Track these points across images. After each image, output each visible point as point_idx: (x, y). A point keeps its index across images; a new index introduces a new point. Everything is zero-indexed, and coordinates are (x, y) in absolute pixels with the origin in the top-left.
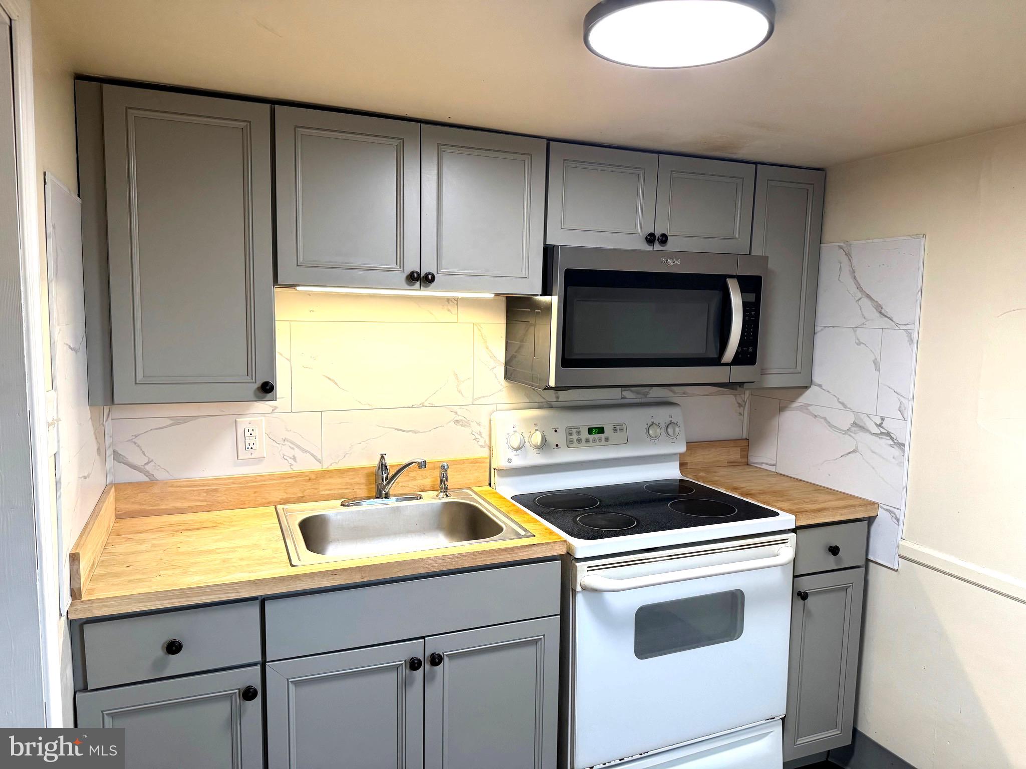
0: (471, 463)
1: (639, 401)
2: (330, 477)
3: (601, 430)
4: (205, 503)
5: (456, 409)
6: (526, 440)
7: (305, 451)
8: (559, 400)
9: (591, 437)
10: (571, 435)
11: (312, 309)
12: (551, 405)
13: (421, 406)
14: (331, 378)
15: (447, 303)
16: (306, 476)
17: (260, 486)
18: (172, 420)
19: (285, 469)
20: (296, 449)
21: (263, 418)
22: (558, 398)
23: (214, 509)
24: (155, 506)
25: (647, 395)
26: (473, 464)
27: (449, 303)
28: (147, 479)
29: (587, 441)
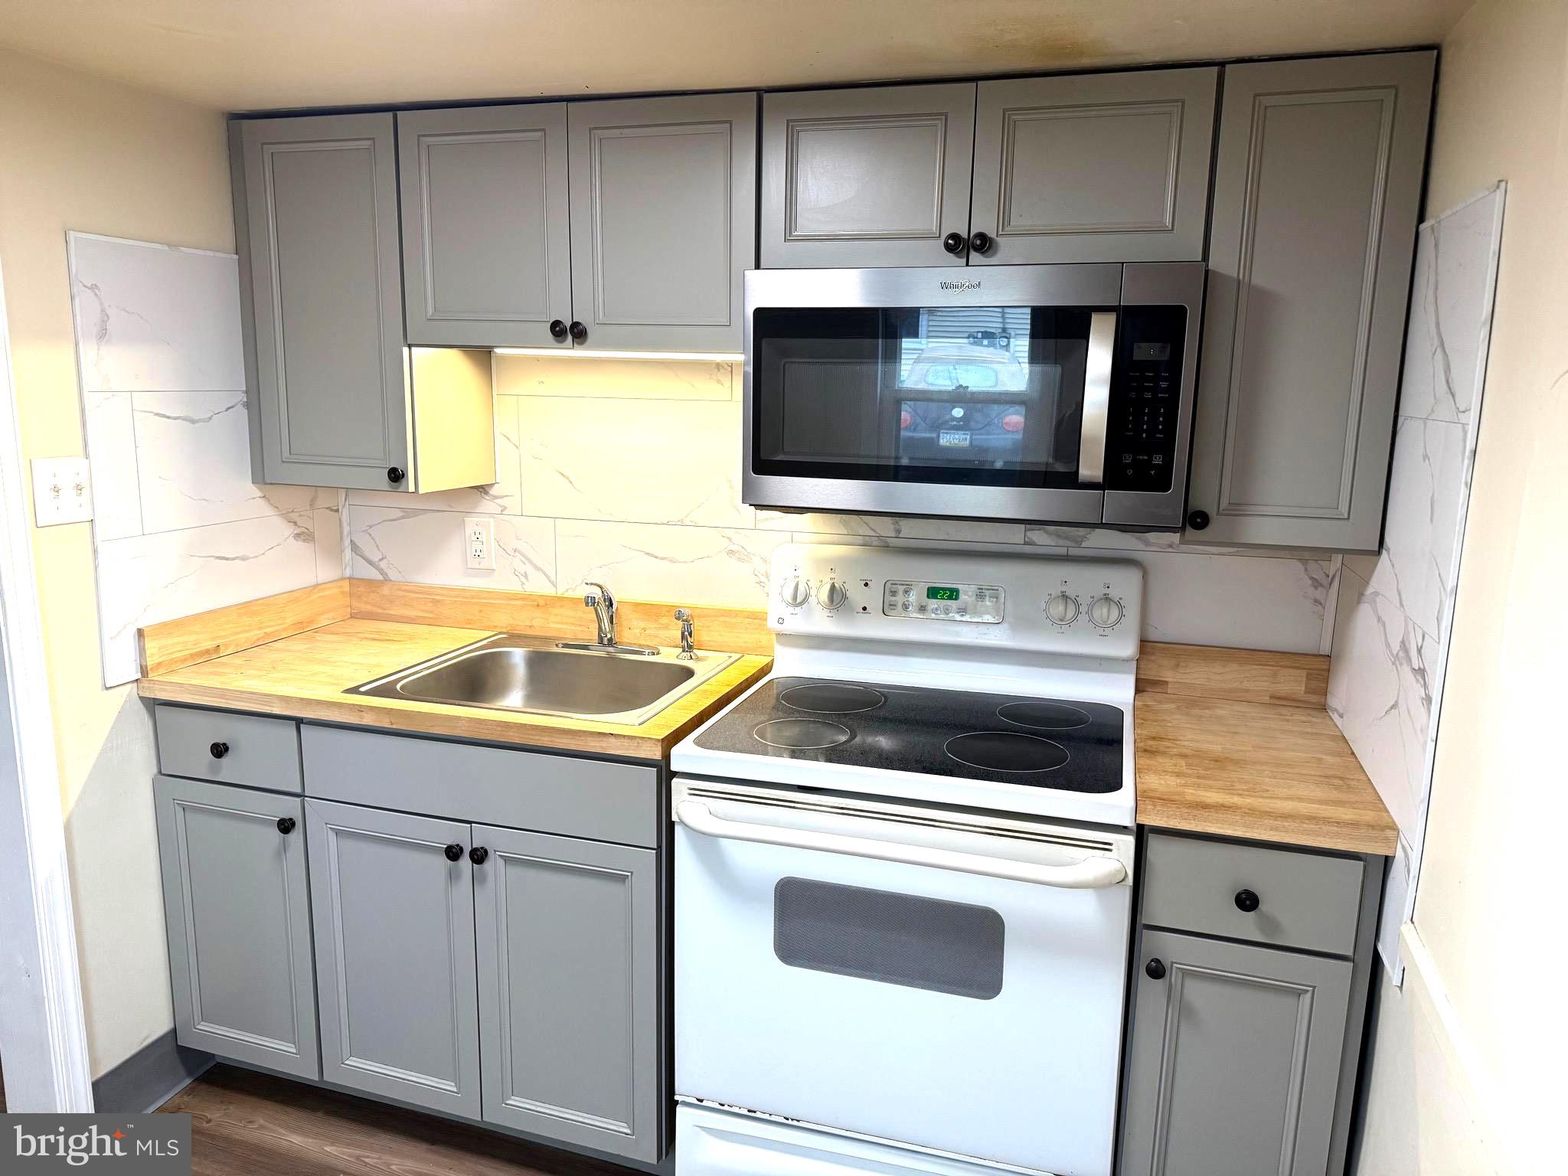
0: (748, 618)
1: (1063, 551)
2: (561, 607)
3: (953, 594)
4: (431, 615)
5: (730, 533)
6: (813, 592)
7: (538, 568)
8: (900, 536)
9: (933, 603)
10: (894, 595)
11: (541, 380)
12: (886, 542)
13: (680, 523)
14: (565, 474)
15: (716, 370)
16: (535, 601)
17: (486, 604)
18: (403, 512)
19: (513, 586)
20: (528, 565)
21: (492, 520)
22: (898, 531)
23: (440, 624)
24: (385, 609)
25: (1082, 541)
26: (751, 620)
27: (719, 370)
28: (381, 578)
29: (922, 609)
